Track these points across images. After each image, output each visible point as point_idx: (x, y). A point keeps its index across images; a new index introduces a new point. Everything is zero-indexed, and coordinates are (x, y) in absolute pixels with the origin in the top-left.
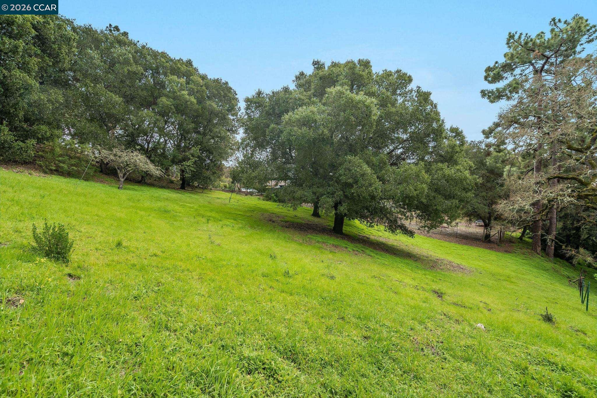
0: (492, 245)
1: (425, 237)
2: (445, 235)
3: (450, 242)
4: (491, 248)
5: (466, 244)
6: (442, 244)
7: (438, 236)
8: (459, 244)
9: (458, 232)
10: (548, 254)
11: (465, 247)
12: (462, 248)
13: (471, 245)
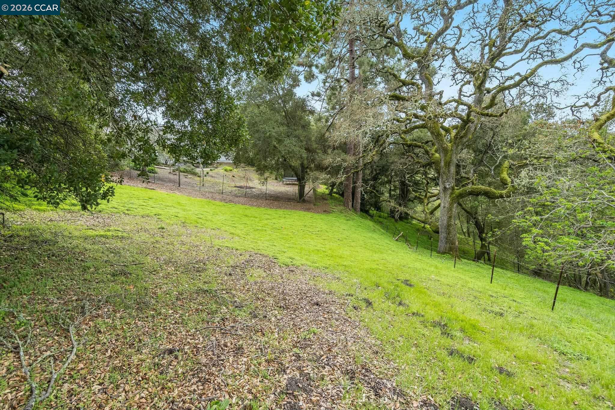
0: (308, 206)
1: (222, 203)
2: (252, 197)
3: (259, 206)
4: (308, 210)
5: (280, 208)
6: (248, 212)
7: (242, 200)
8: (271, 208)
9: (267, 192)
10: (355, 210)
11: (280, 212)
12: (276, 213)
13: (286, 208)
